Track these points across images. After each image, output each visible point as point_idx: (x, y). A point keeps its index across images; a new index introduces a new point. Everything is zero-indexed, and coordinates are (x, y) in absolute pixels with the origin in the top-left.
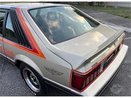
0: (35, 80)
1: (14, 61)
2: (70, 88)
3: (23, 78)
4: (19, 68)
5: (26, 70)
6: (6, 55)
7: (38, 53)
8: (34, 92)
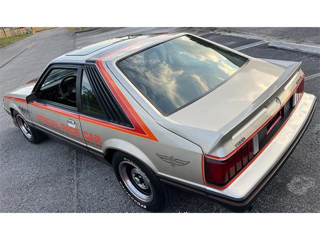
0: (142, 181)
1: (102, 151)
2: (204, 184)
3: (120, 179)
4: (111, 162)
5: (125, 164)
6: (86, 142)
7: (143, 133)
8: (142, 203)
